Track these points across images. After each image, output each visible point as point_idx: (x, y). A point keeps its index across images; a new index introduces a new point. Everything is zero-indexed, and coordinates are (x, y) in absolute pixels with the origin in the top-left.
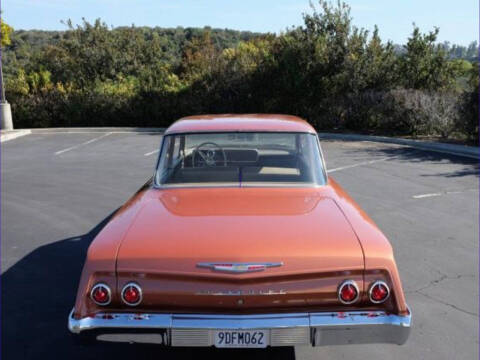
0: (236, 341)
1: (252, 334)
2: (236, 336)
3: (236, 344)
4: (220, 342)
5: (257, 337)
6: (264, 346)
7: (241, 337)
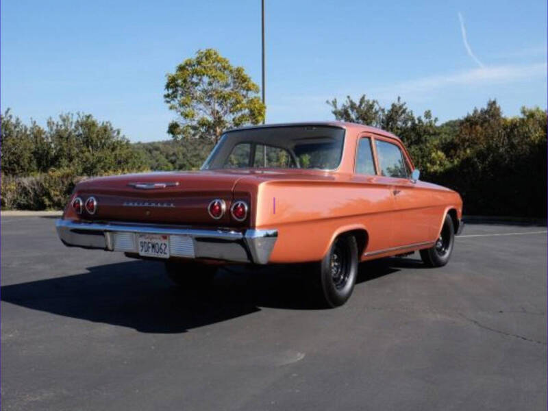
0: (150, 250)
1: (160, 245)
2: (150, 245)
3: (151, 254)
4: (142, 250)
5: (163, 247)
6: (167, 256)
7: (153, 247)
